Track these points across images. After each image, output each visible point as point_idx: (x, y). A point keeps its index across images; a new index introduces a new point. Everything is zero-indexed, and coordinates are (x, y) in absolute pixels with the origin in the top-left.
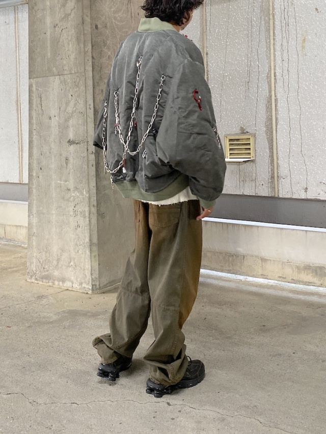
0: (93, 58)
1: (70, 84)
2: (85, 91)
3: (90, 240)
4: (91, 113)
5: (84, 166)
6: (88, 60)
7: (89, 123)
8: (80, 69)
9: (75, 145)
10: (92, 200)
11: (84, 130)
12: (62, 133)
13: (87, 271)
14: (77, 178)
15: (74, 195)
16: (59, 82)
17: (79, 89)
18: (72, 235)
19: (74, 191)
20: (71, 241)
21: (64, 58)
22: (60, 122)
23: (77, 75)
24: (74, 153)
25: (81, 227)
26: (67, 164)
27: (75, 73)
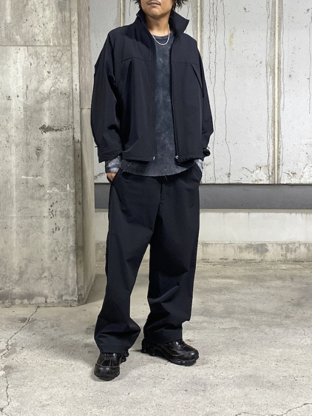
2: (71, 69)
3: (76, 243)
4: (77, 95)
5: (69, 157)
6: (74, 32)
7: (75, 107)
8: (64, 41)
9: (54, 132)
10: (78, 196)
12: (30, 117)
13: (70, 281)
14: (55, 171)
15: (51, 192)
16: (27, 55)
17: (61, 66)
18: (46, 240)
19: (51, 187)
20: (44, 248)
21: (35, 25)
22: (28, 103)
23: (58, 48)
24: (50, 142)
25: (61, 230)
26: (38, 154)
27: (54, 45)
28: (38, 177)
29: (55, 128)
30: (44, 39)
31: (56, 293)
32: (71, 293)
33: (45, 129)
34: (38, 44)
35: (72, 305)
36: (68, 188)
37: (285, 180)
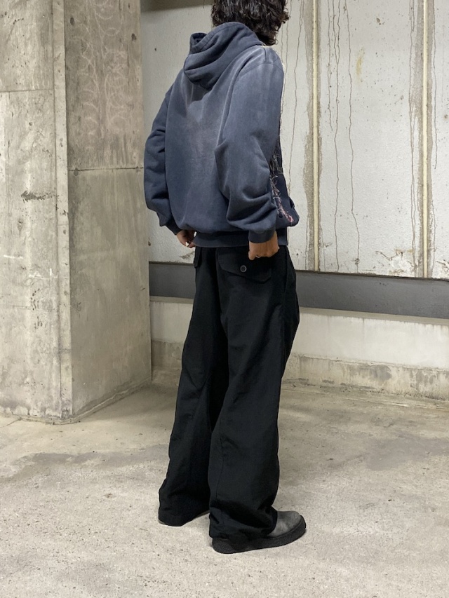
0: (67, 68)
1: (27, 106)
2: (53, 119)
3: (59, 345)
4: (62, 152)
5: (51, 233)
6: (59, 71)
7: (59, 168)
8: (46, 84)
9: (36, 201)
10: (63, 284)
11: (51, 178)
12: (12, 181)
13: (53, 392)
14: (37, 250)
15: (33, 276)
16: (8, 103)
17: (43, 115)
18: (28, 336)
19: (33, 270)
20: (27, 346)
21: (17, 65)
22: (10, 164)
23: (40, 92)
24: (32, 213)
25: (44, 325)
26: (20, 229)
27: (36, 89)
28: (21, 257)
29: (37, 196)
30: (26, 82)
31: (39, 404)
32: (54, 407)
33: (27, 196)
34: (20, 88)
35: (56, 423)
36: (51, 274)
37: (439, 273)
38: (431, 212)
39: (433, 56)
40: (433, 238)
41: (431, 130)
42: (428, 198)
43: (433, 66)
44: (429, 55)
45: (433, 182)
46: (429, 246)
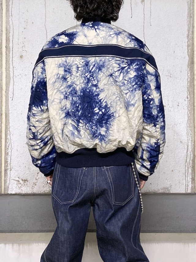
37: (13, 189)
38: (8, 137)
39: (11, 6)
40: (10, 159)
41: (9, 68)
42: (6, 125)
43: (10, 15)
44: (7, 6)
45: (10, 112)
46: (6, 166)
